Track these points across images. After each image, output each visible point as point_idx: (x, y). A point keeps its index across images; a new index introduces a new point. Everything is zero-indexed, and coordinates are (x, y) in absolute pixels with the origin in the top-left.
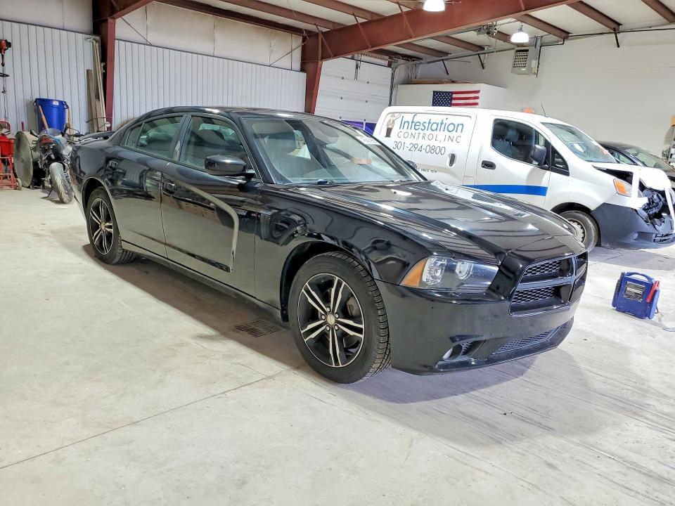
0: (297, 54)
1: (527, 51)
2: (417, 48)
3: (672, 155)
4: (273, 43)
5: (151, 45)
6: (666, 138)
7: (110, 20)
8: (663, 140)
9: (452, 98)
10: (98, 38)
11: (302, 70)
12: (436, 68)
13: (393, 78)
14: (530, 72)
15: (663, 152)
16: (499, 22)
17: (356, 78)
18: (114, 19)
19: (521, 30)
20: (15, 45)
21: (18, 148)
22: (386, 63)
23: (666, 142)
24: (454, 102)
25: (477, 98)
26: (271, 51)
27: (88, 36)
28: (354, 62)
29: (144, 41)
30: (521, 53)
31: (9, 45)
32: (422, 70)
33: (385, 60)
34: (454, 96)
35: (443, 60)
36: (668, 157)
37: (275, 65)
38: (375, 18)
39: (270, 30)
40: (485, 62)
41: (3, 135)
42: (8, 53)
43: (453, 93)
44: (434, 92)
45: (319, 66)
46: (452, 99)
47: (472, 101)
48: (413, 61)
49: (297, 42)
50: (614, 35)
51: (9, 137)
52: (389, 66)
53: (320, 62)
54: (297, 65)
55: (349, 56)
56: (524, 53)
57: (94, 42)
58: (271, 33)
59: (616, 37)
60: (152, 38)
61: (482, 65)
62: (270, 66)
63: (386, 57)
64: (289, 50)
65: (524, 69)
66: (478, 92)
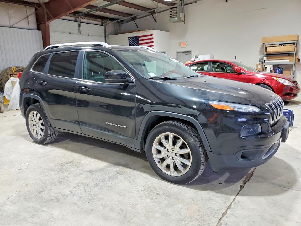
1: (176, 7)
3: (265, 61)
4: (11, 12)
6: (260, 51)
8: (258, 53)
9: (138, 40)
11: (38, 29)
13: (105, 32)
14: (180, 20)
15: (259, 60)
17: (80, 32)
22: (100, 23)
23: (260, 54)
24: (140, 42)
25: (152, 38)
26: (10, 17)
28: (76, 24)
33: (100, 21)
34: (140, 39)
35: (134, 20)
36: (263, 63)
37: (14, 26)
40: (156, 18)
43: (139, 37)
44: (129, 37)
45: (48, 25)
47: (150, 41)
49: (31, 10)
52: (102, 25)
54: (34, 25)
56: (174, 9)
58: (8, 5)
61: (155, 20)
62: (11, 27)
63: (100, 20)
64: (26, 16)
65: (176, 19)
66: (152, 35)
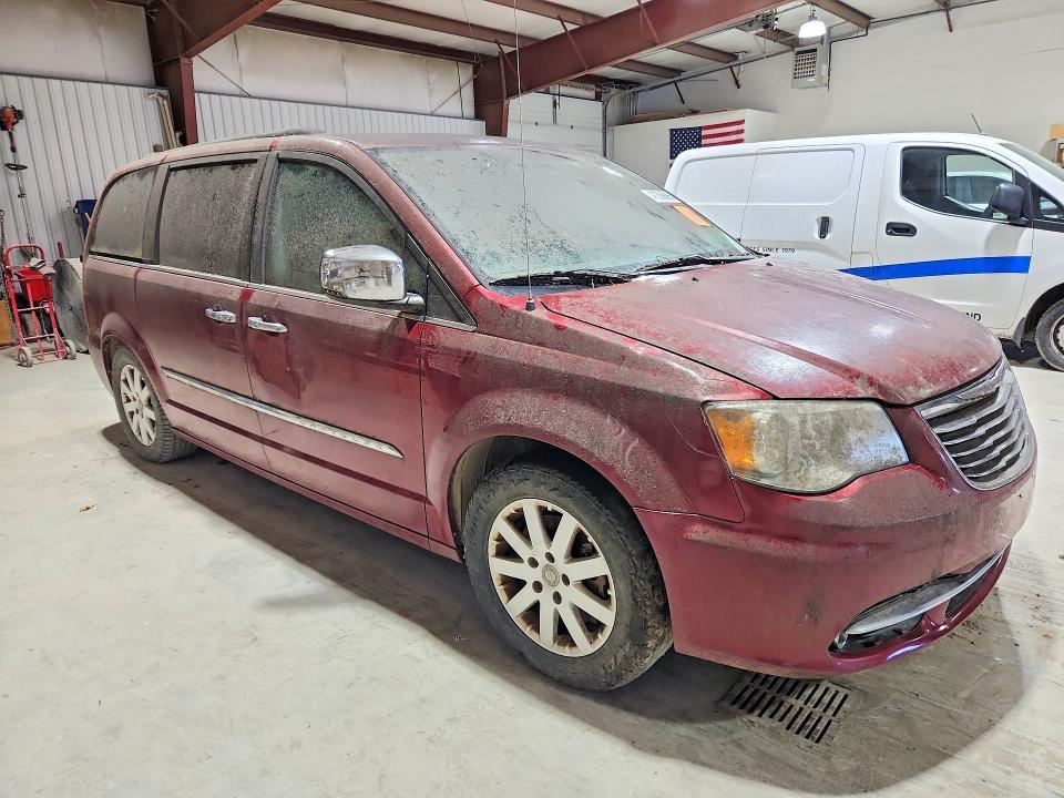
0: (468, 92)
1: (815, 50)
2: (640, 68)
4: (433, 77)
5: (249, 96)
7: (184, 61)
9: (700, 136)
10: (165, 92)
11: (478, 116)
12: (665, 95)
13: (605, 117)
14: (821, 82)
16: (779, 9)
17: (555, 121)
18: (189, 57)
19: (812, 17)
20: (30, 113)
21: (60, 288)
22: (592, 94)
24: (703, 142)
25: (742, 131)
26: (431, 91)
27: (149, 90)
28: (549, 98)
29: (238, 91)
30: (805, 56)
31: (19, 115)
32: (645, 100)
33: (592, 90)
34: (704, 133)
35: (675, 82)
37: (438, 112)
38: (590, 21)
39: (426, 59)
40: (740, 77)
41: (33, 268)
42: (19, 129)
43: (700, 129)
44: (672, 130)
45: (505, 107)
46: (701, 138)
47: (734, 137)
48: (631, 88)
49: (466, 73)
50: (944, 14)
51: (45, 270)
52: (598, 98)
53: (506, 102)
54: (470, 110)
55: (543, 90)
56: (809, 55)
57: (160, 100)
58: (428, 62)
59: (948, 15)
60: (251, 84)
61: (737, 82)
62: (431, 115)
63: (593, 86)
64: (457, 88)
65: (811, 79)
66: (742, 122)
